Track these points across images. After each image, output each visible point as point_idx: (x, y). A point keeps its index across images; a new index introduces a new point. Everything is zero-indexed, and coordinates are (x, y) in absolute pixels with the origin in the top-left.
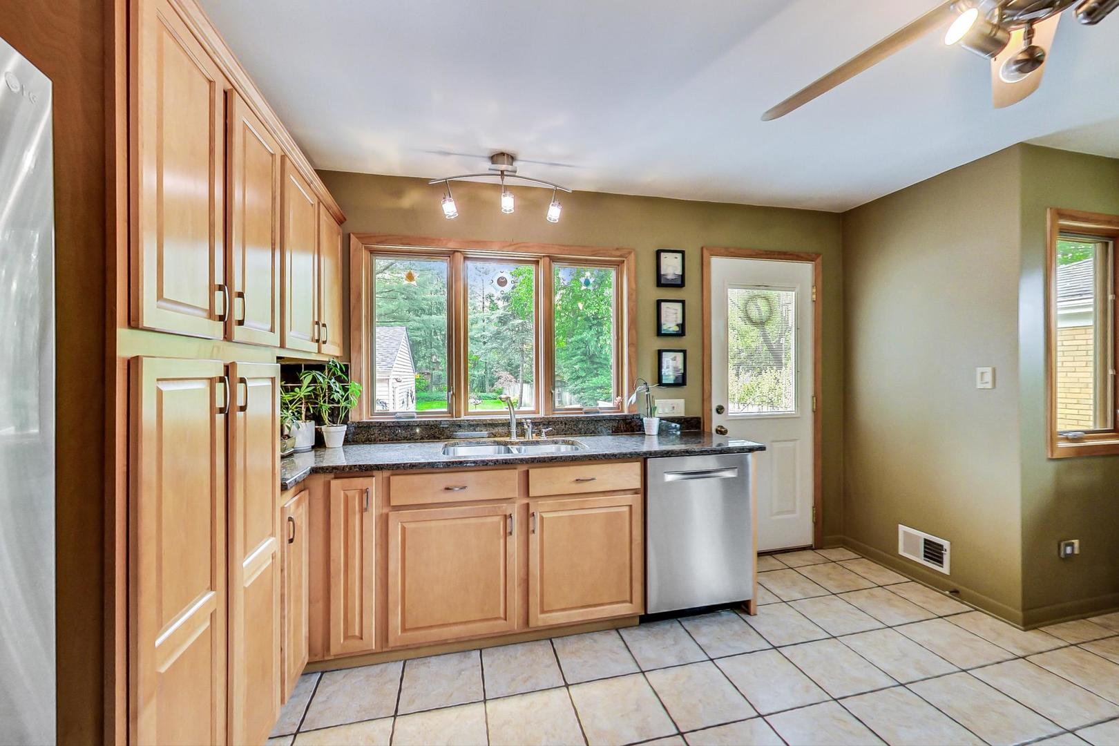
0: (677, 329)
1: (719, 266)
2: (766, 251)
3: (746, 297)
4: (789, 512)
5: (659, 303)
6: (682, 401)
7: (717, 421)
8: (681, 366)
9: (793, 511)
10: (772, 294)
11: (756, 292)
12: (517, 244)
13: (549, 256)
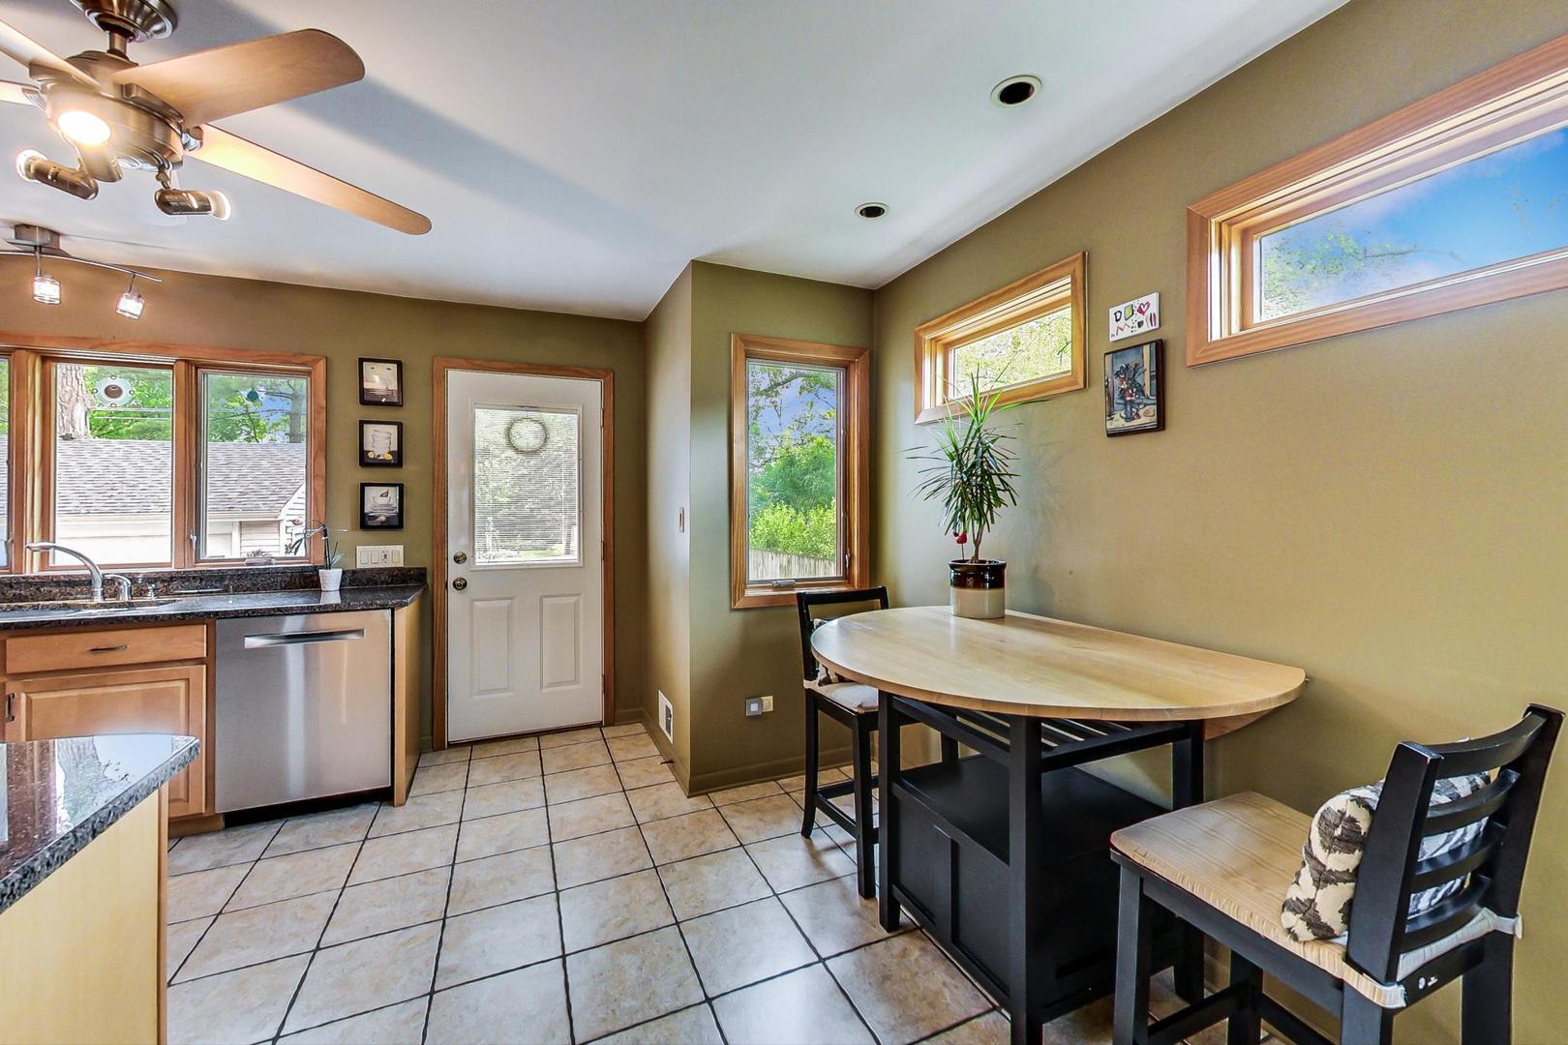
0: (389, 457)
1: (458, 380)
2: (530, 364)
3: (508, 419)
4: (569, 683)
5: (362, 423)
6: (400, 548)
7: (454, 572)
8: (395, 503)
9: (576, 681)
10: (547, 417)
11: (523, 414)
12: (123, 343)
13: (185, 361)
